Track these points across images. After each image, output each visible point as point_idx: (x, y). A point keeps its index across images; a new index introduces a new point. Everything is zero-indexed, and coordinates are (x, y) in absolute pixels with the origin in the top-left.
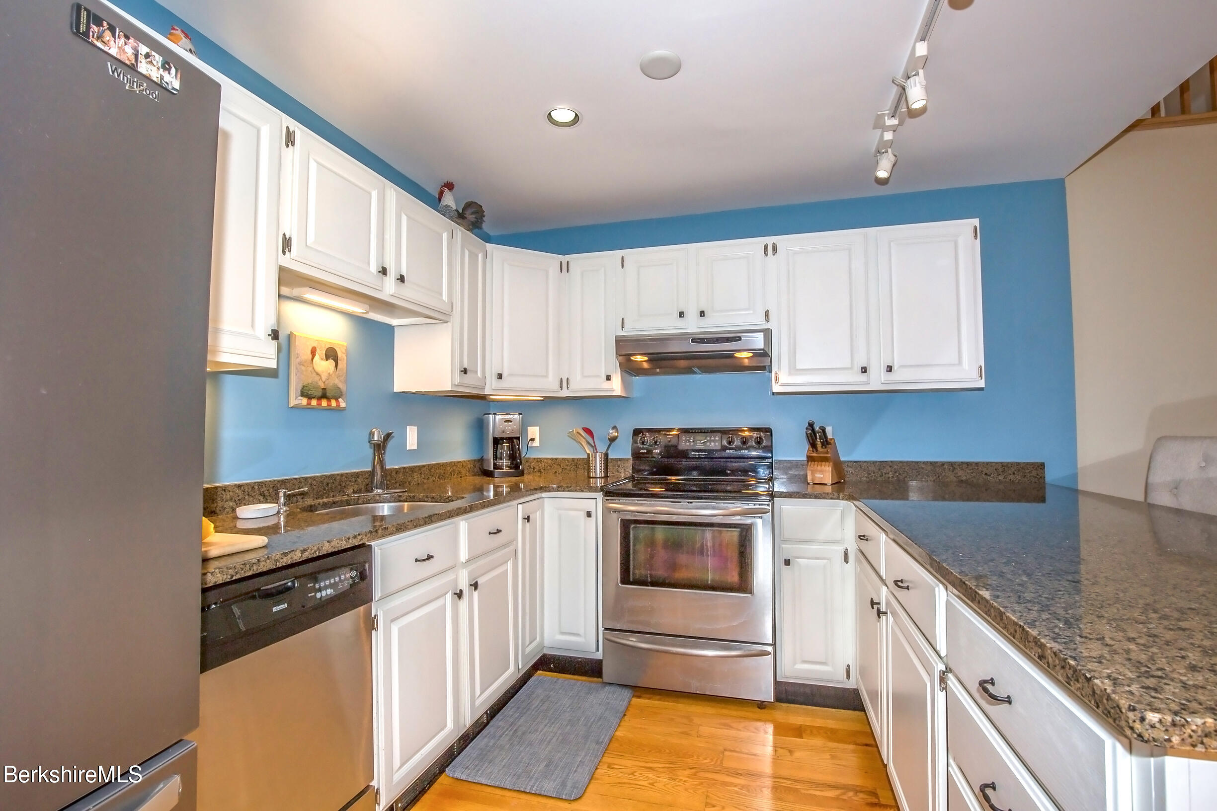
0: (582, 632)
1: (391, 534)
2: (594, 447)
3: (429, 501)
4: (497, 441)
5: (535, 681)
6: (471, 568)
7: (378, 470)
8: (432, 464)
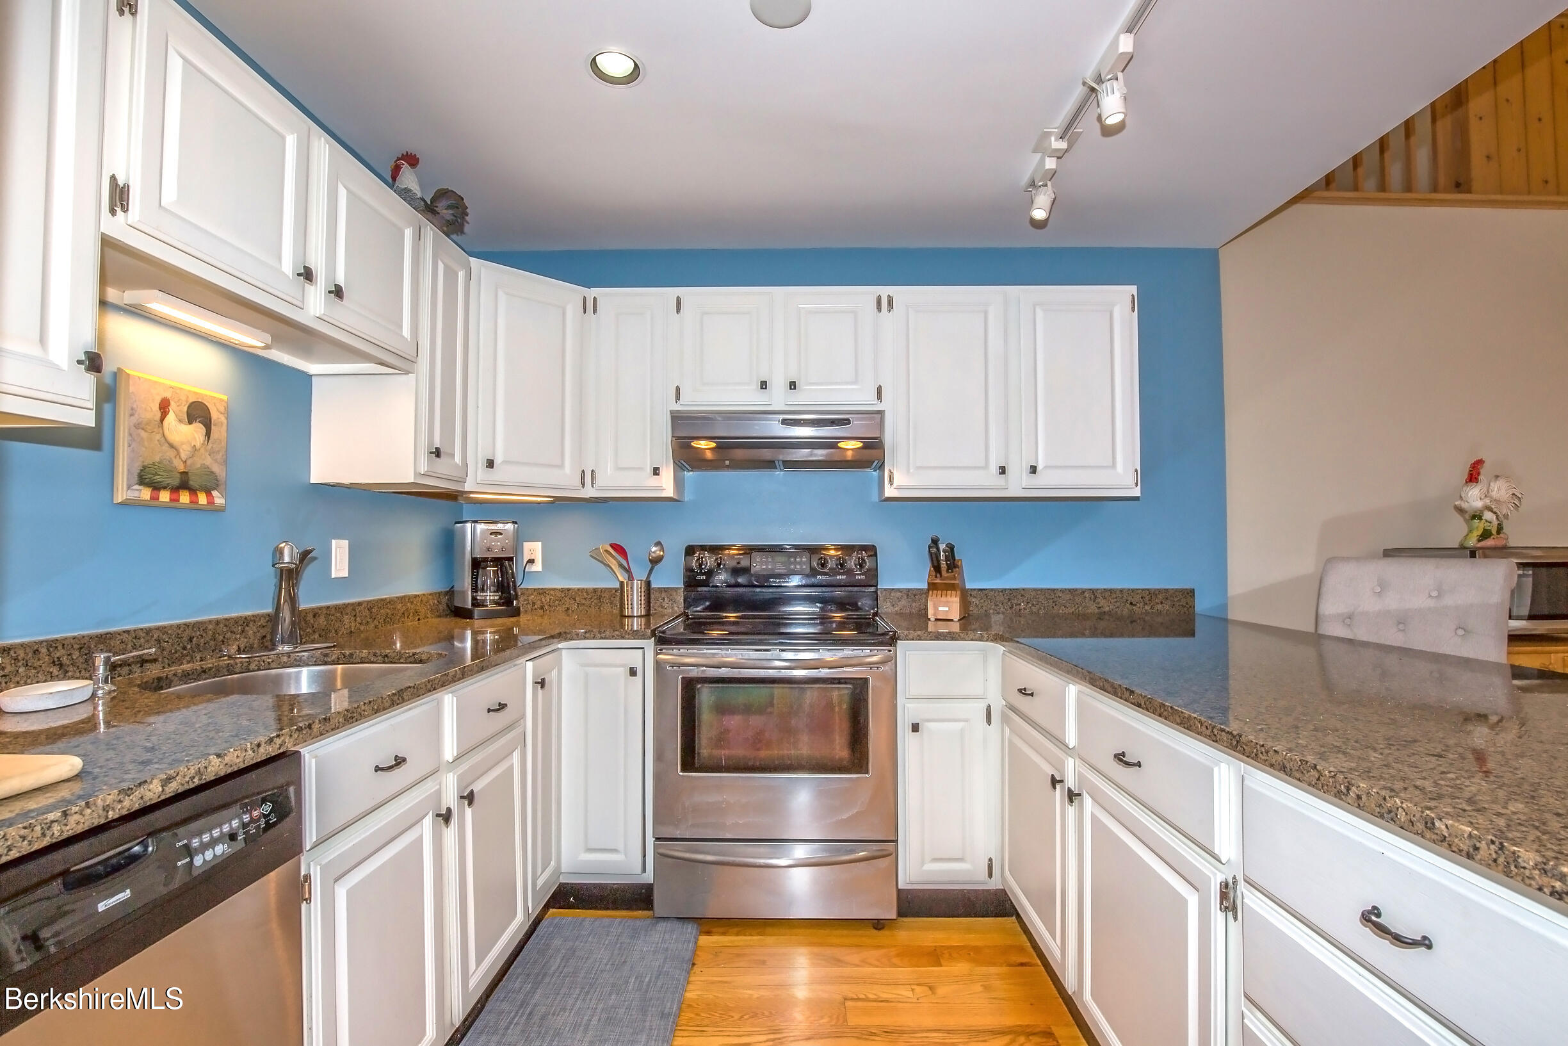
0: (621, 847)
1: (336, 728)
2: (628, 571)
3: (378, 661)
4: (477, 564)
5: (548, 927)
6: (460, 770)
7: (286, 614)
8: (374, 600)
